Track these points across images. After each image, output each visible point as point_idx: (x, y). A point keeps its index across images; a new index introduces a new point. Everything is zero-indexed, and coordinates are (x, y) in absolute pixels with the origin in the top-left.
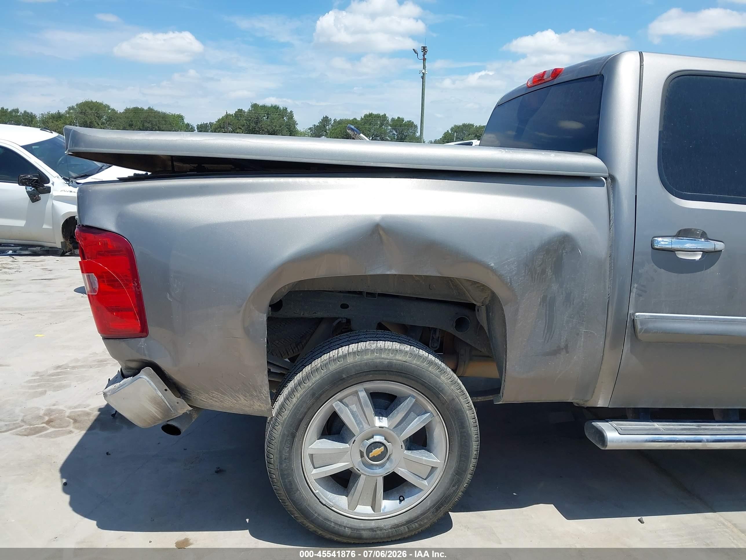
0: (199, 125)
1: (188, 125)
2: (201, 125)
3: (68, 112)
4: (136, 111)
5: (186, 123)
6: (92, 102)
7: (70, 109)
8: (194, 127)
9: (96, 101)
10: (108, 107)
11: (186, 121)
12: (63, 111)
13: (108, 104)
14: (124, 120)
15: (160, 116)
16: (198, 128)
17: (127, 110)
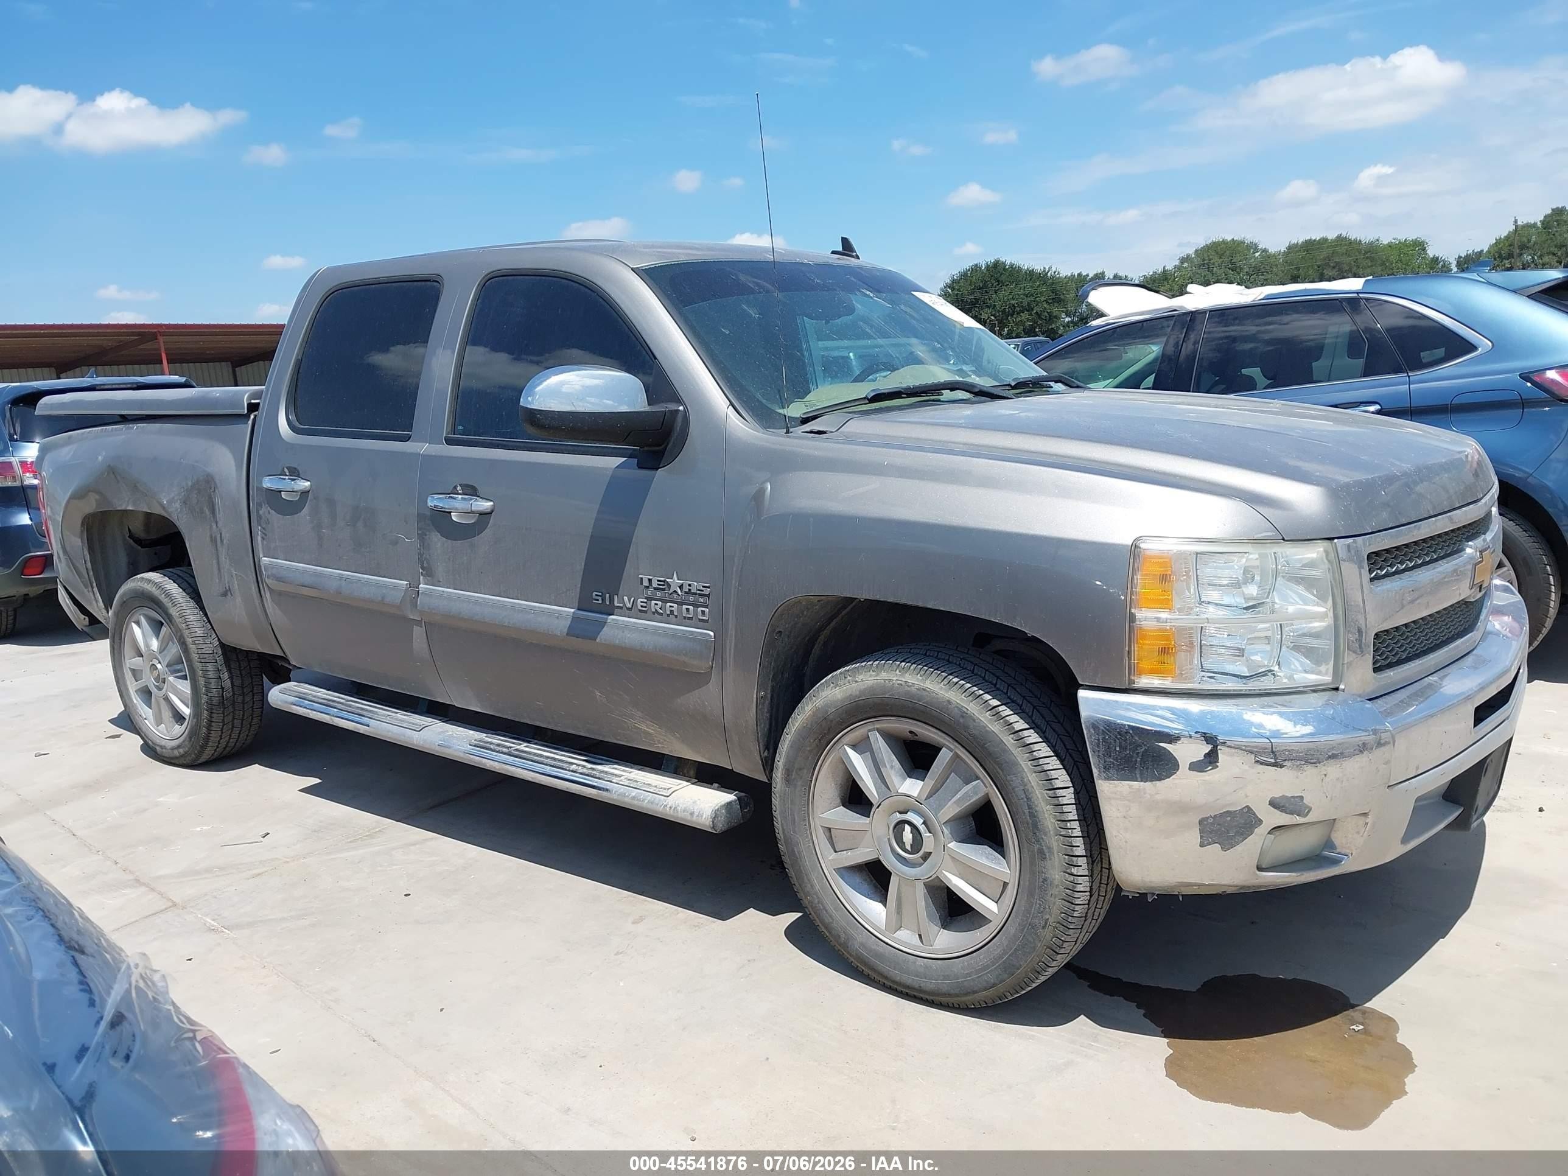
0: (1461, 257)
1: (1435, 260)
2: (1467, 256)
3: (1178, 268)
4: (1310, 246)
5: (1431, 256)
6: (1224, 242)
7: (1183, 260)
8: (1450, 264)
9: (1233, 239)
10: (1254, 247)
11: (1431, 252)
12: (1170, 267)
13: (1256, 241)
14: (1283, 268)
15: (1359, 251)
16: (1459, 265)
17: (1291, 248)
